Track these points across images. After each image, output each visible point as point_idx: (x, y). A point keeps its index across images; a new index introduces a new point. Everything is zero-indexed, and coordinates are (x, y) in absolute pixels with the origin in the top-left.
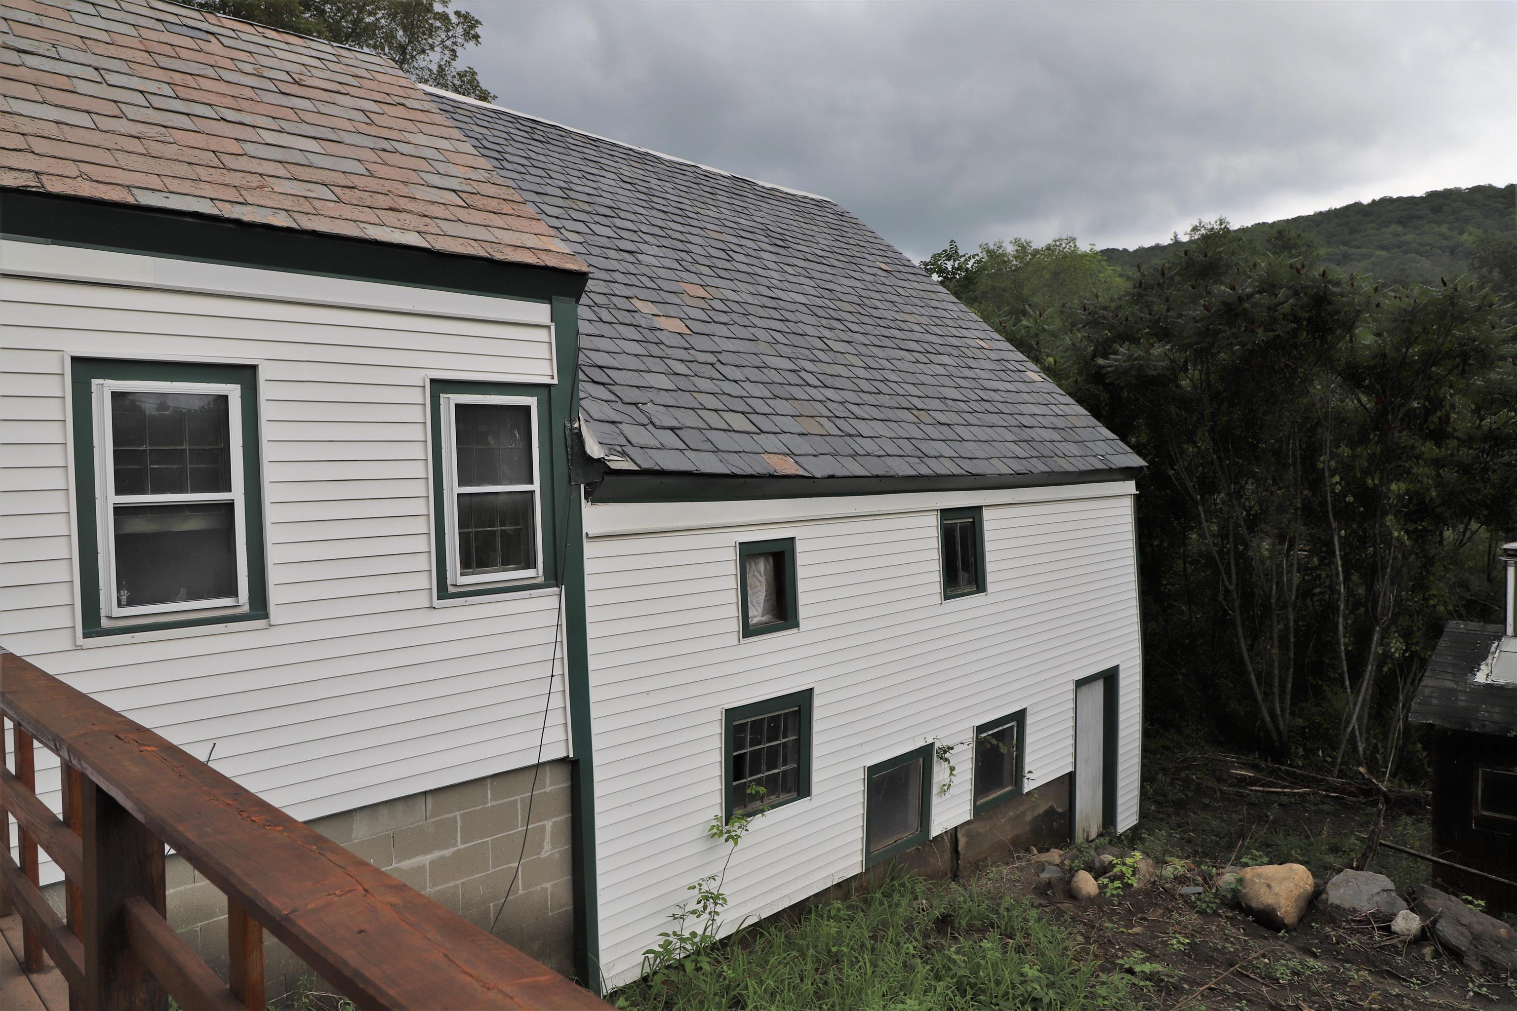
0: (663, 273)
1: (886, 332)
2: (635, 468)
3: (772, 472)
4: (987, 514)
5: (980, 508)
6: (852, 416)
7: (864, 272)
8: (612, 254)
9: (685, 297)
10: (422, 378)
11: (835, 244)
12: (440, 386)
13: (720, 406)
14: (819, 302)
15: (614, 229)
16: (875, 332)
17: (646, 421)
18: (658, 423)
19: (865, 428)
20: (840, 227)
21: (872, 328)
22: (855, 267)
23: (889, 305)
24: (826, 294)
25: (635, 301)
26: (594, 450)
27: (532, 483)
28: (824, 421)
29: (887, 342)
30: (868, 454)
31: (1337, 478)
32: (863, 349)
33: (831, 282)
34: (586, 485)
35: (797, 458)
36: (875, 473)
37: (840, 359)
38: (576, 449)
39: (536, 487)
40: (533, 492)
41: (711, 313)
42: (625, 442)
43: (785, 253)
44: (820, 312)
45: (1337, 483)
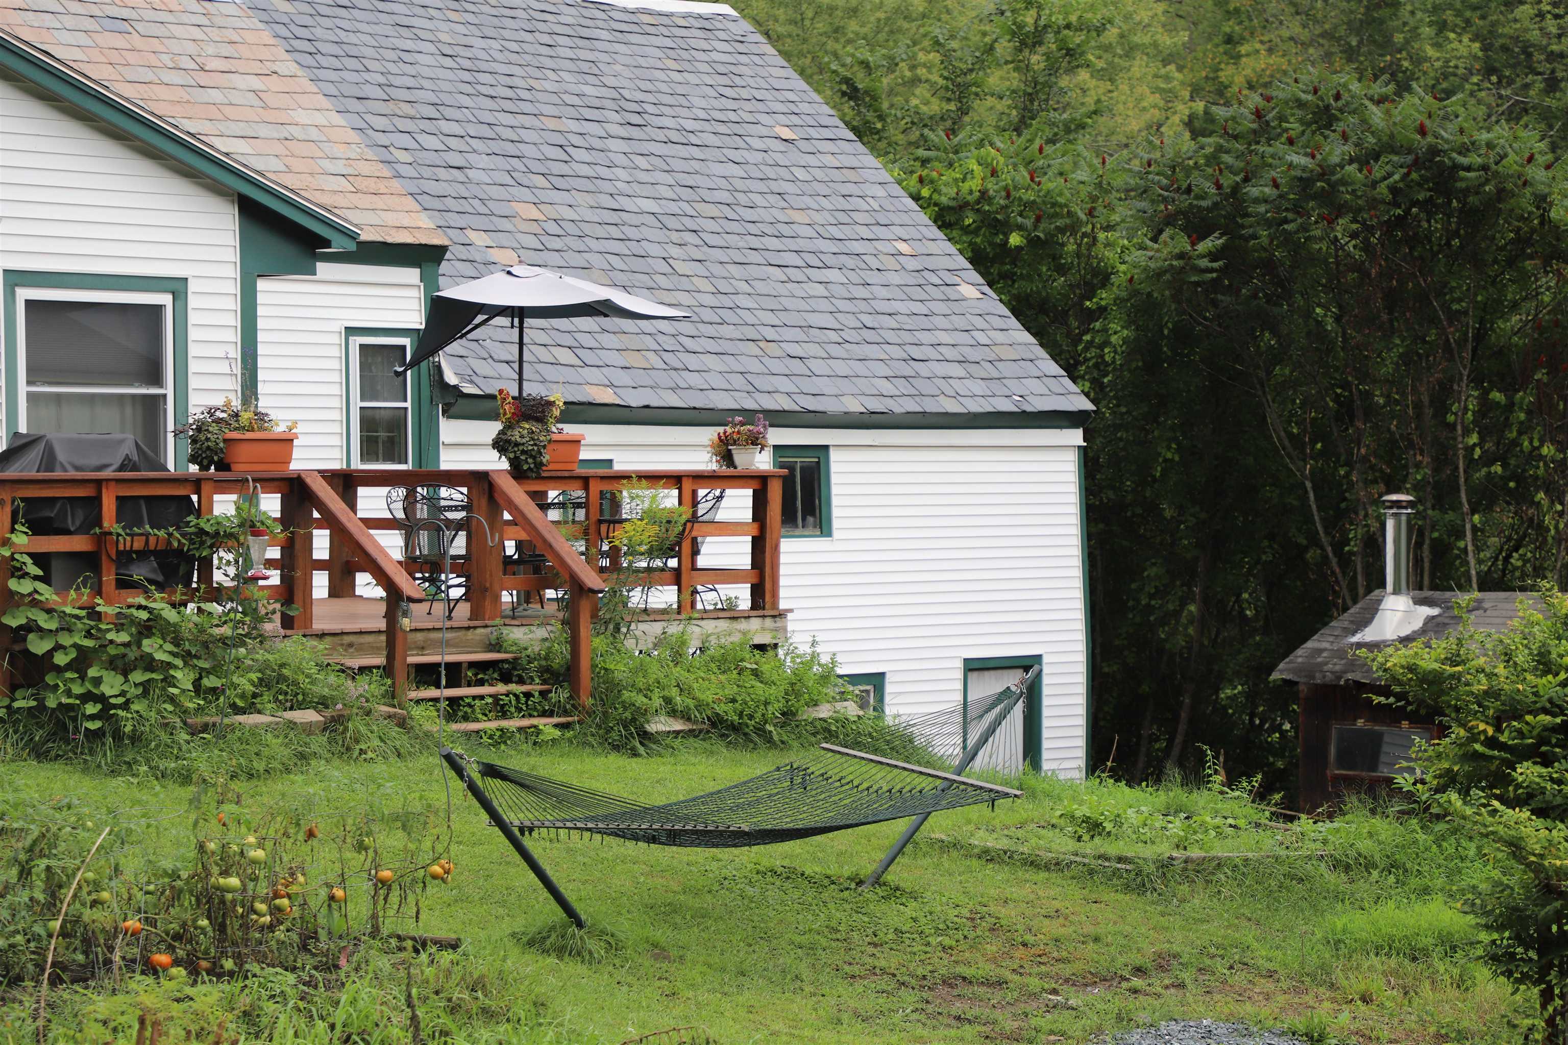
0: (495, 192)
1: (755, 242)
2: (481, 393)
3: (591, 400)
4: (834, 455)
5: (826, 448)
6: (682, 349)
7: (750, 148)
8: (442, 173)
9: (516, 221)
10: (339, 326)
11: (716, 104)
12: (351, 331)
13: (548, 341)
14: (673, 208)
15: (441, 136)
16: (741, 244)
17: (486, 356)
18: (495, 357)
19: (692, 361)
20: (732, 68)
21: (737, 237)
22: (739, 142)
23: (773, 199)
24: (686, 193)
25: (469, 232)
26: (451, 378)
27: (406, 401)
28: (650, 355)
29: (754, 257)
30: (690, 388)
31: (1474, 439)
32: (717, 269)
33: (697, 173)
34: (444, 405)
35: (616, 390)
36: (692, 405)
37: (685, 283)
38: (437, 378)
39: (408, 404)
40: (406, 409)
41: (544, 239)
42: (471, 373)
43: (642, 136)
44: (672, 223)
45: (1475, 445)
